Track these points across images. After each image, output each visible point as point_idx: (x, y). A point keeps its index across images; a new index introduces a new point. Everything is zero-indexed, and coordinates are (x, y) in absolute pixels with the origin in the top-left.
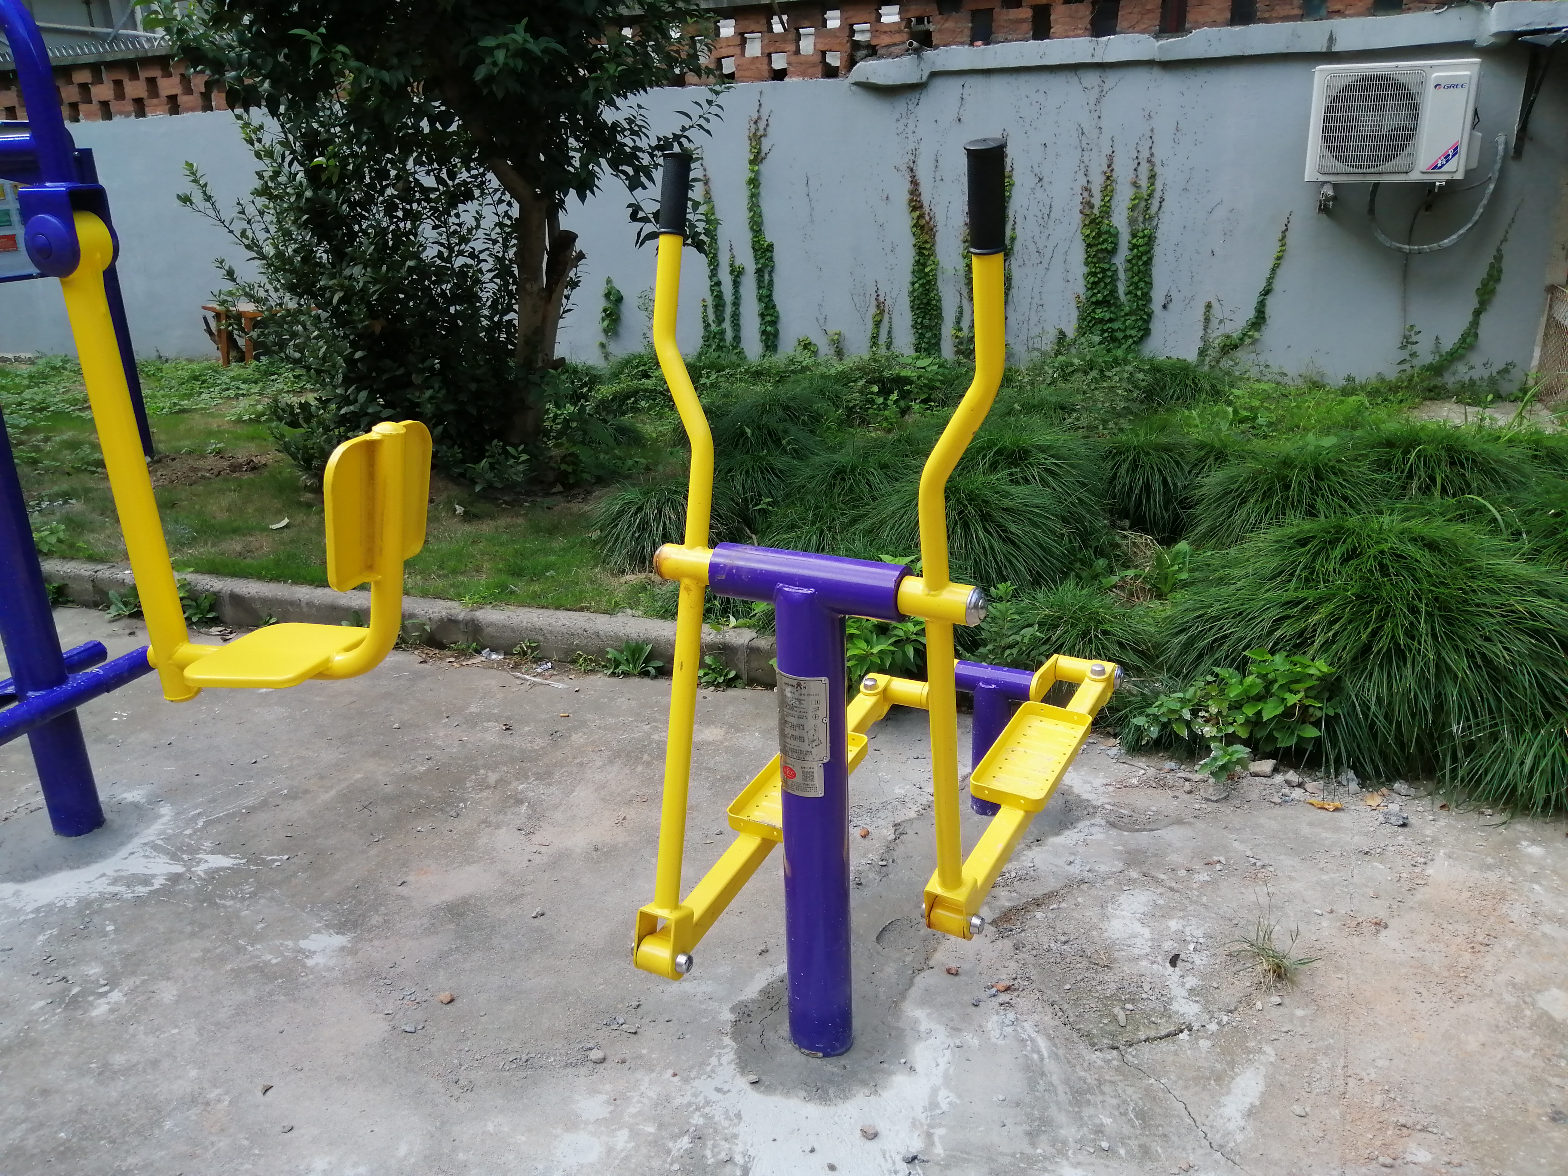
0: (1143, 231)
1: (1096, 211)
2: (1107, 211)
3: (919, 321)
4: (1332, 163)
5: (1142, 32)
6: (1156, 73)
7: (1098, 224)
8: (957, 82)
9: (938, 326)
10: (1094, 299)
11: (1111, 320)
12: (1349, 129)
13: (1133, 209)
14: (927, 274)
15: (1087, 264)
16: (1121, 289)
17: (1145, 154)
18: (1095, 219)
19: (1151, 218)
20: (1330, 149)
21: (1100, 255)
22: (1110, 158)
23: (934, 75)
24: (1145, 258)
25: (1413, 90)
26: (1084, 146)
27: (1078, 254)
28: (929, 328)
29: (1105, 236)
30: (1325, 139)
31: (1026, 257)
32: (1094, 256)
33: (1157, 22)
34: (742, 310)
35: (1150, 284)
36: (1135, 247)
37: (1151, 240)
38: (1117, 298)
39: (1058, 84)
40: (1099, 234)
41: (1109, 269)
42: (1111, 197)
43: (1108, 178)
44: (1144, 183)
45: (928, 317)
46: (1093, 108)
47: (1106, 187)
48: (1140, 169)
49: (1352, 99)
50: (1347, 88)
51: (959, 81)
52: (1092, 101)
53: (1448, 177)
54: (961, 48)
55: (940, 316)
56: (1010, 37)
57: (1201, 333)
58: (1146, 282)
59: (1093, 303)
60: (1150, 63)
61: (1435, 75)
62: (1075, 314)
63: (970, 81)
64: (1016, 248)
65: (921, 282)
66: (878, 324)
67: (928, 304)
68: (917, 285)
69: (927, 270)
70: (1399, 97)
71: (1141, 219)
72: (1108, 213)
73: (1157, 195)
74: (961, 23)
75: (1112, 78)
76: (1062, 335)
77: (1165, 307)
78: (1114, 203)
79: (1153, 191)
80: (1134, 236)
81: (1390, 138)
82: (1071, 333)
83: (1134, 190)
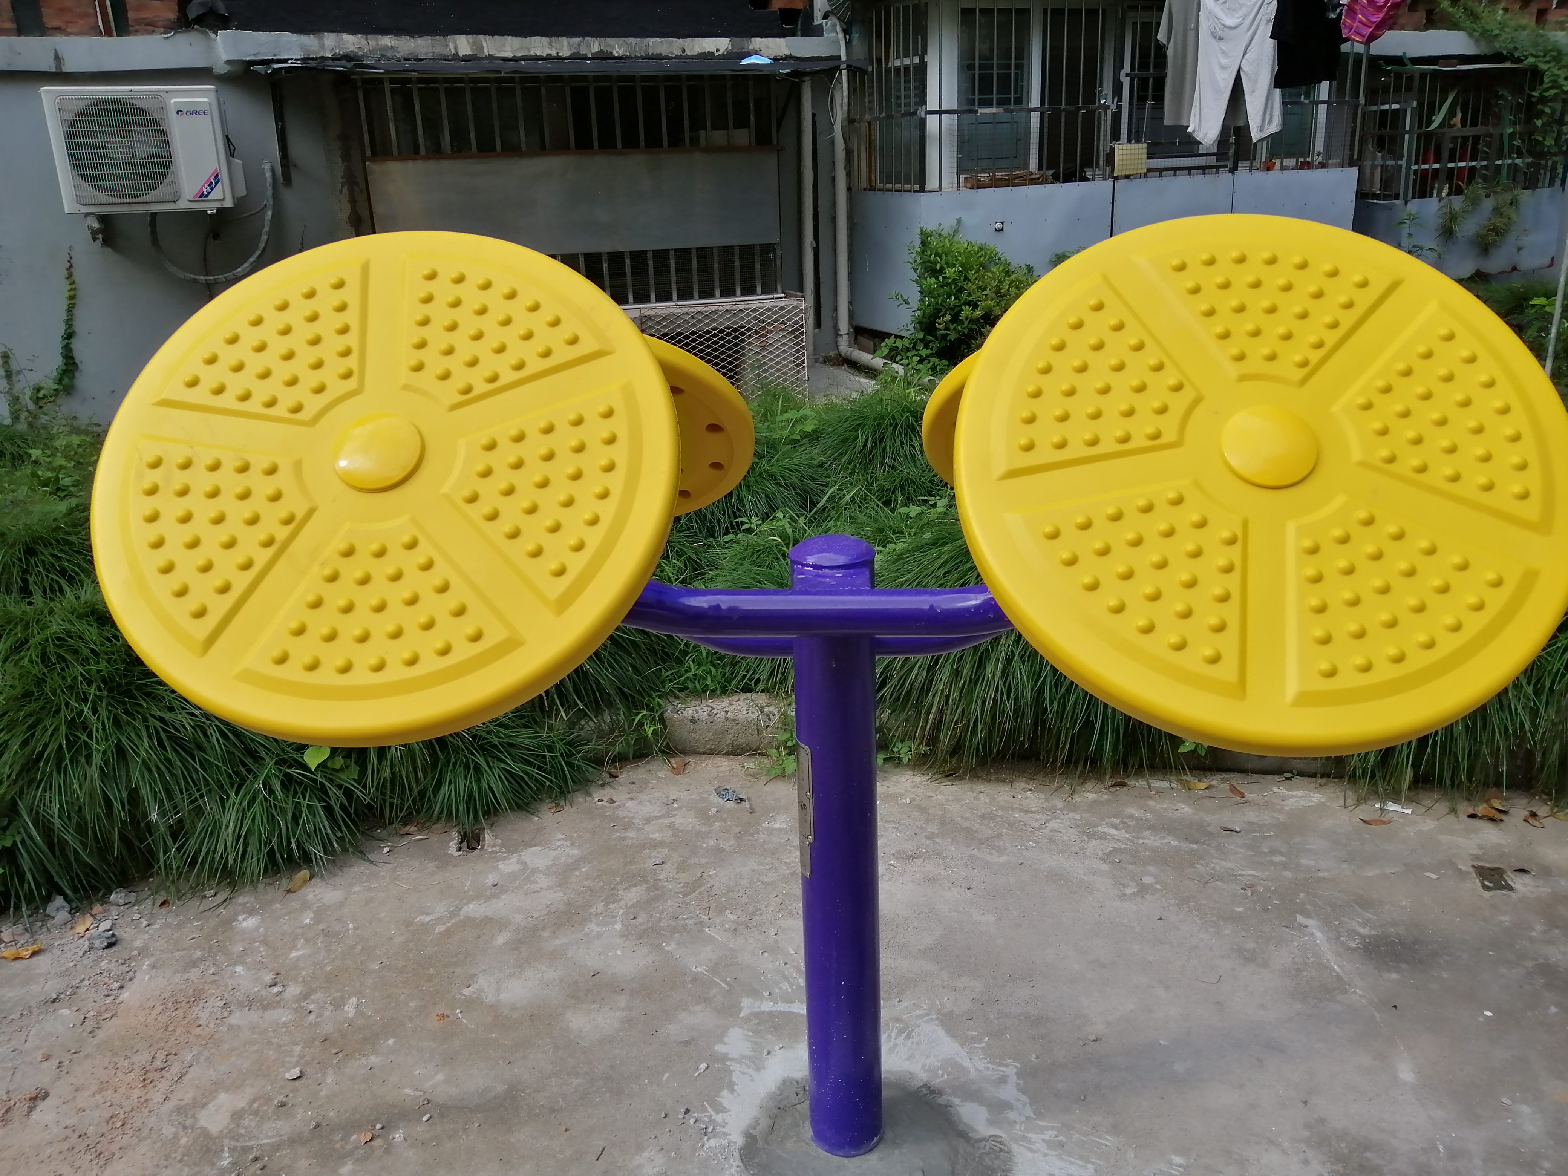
4: (89, 193)
12: (98, 156)
20: (84, 177)
25: (156, 116)
30: (77, 168)
49: (91, 124)
50: (83, 112)
53: (218, 205)
61: (173, 101)
70: (143, 123)
81: (143, 165)
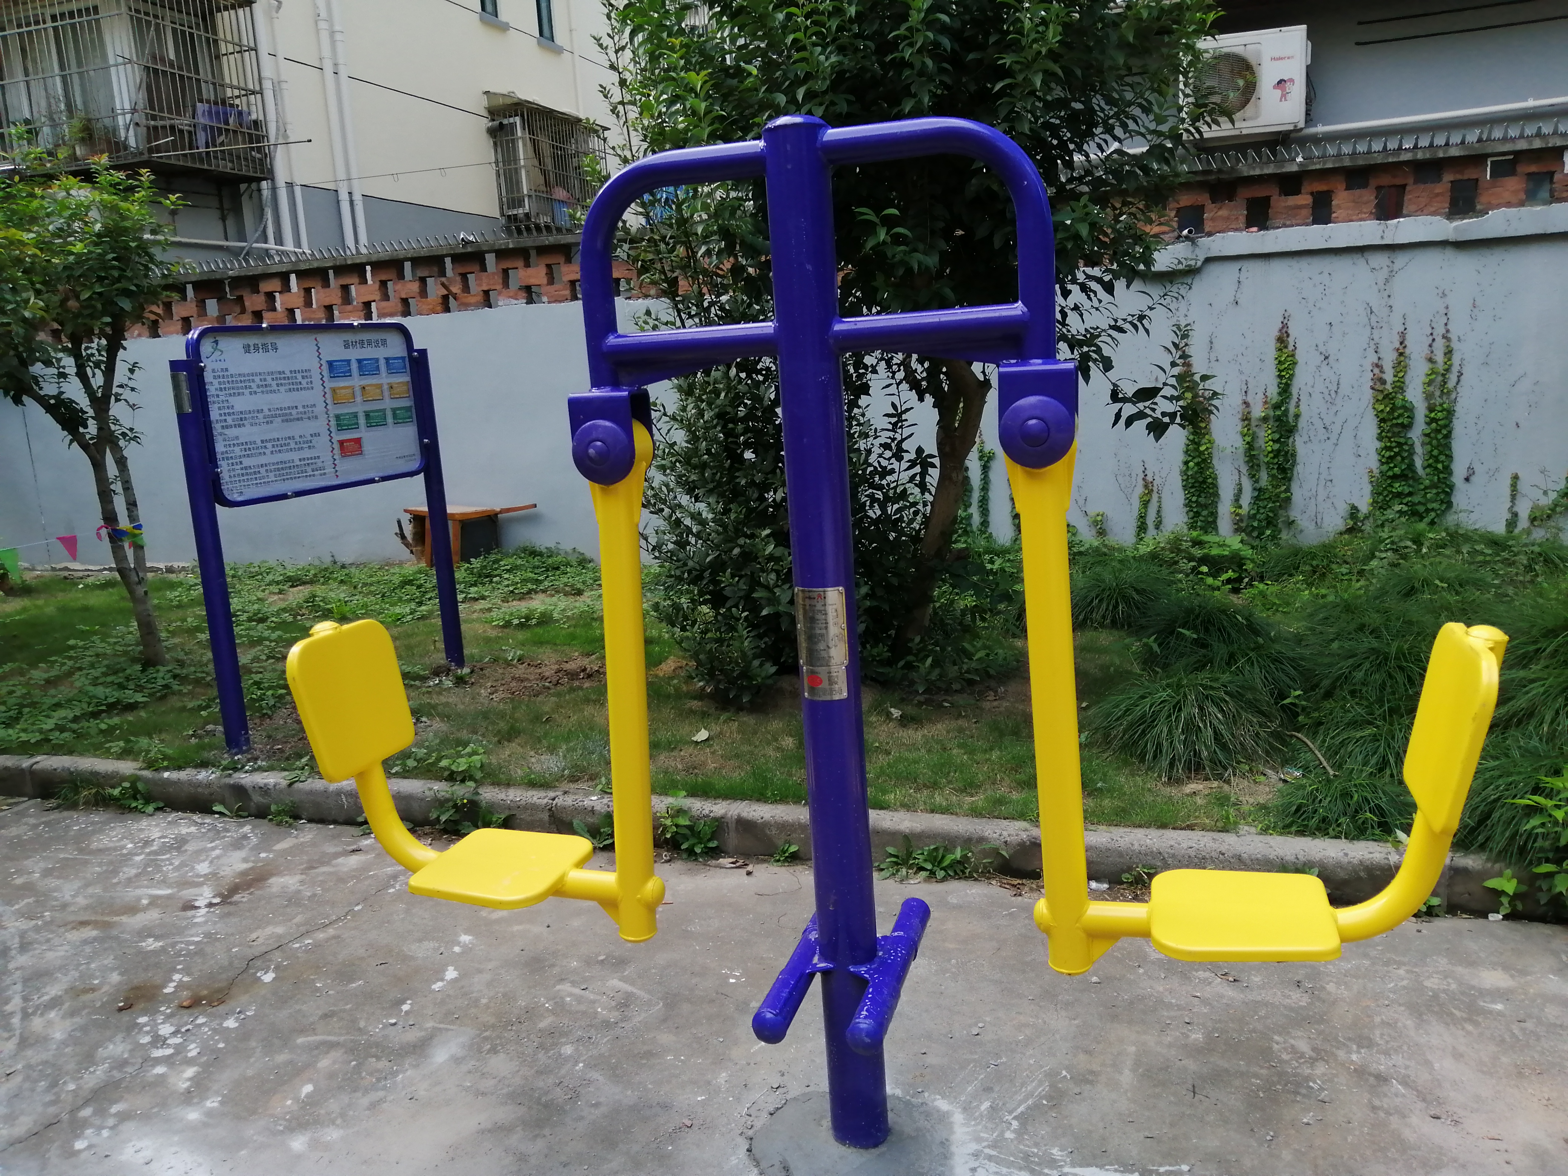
0: (1441, 405)
1: (1389, 387)
2: (1400, 386)
3: (1194, 499)
5: (1434, 214)
6: (1449, 253)
7: (1392, 399)
8: (1234, 267)
9: (1215, 504)
10: (1390, 473)
11: (1410, 494)
13: (1429, 383)
14: (1202, 453)
15: (1380, 438)
16: (1419, 463)
17: (1440, 330)
18: (1387, 395)
19: (1449, 393)
21: (1396, 430)
22: (1403, 335)
23: (1208, 260)
24: (1444, 432)
26: (1374, 324)
27: (1370, 429)
28: (1205, 506)
29: (1400, 411)
31: (1312, 434)
32: (1388, 431)
33: (1447, 205)
34: (991, 494)
35: (1450, 457)
36: (1433, 420)
37: (1450, 413)
38: (1414, 472)
39: (1343, 267)
40: (1393, 410)
41: (1406, 444)
42: (1405, 372)
43: (1401, 354)
44: (1440, 358)
45: (1203, 495)
46: (1383, 287)
47: (1400, 363)
48: (1434, 344)
51: (1236, 266)
52: (1381, 282)
54: (1238, 234)
55: (1216, 495)
56: (1288, 223)
57: (1509, 504)
58: (1447, 456)
59: (1389, 477)
60: (1444, 244)
62: (1368, 489)
63: (1247, 265)
64: (1300, 425)
65: (1196, 460)
66: (1146, 504)
67: (1204, 482)
68: (1191, 464)
69: (1202, 448)
71: (1438, 393)
72: (1402, 388)
73: (1455, 369)
74: (1238, 210)
75: (1401, 259)
76: (1354, 512)
77: (1467, 480)
78: (1407, 379)
79: (1451, 366)
80: (1431, 409)
82: (1364, 507)
83: (1431, 366)
